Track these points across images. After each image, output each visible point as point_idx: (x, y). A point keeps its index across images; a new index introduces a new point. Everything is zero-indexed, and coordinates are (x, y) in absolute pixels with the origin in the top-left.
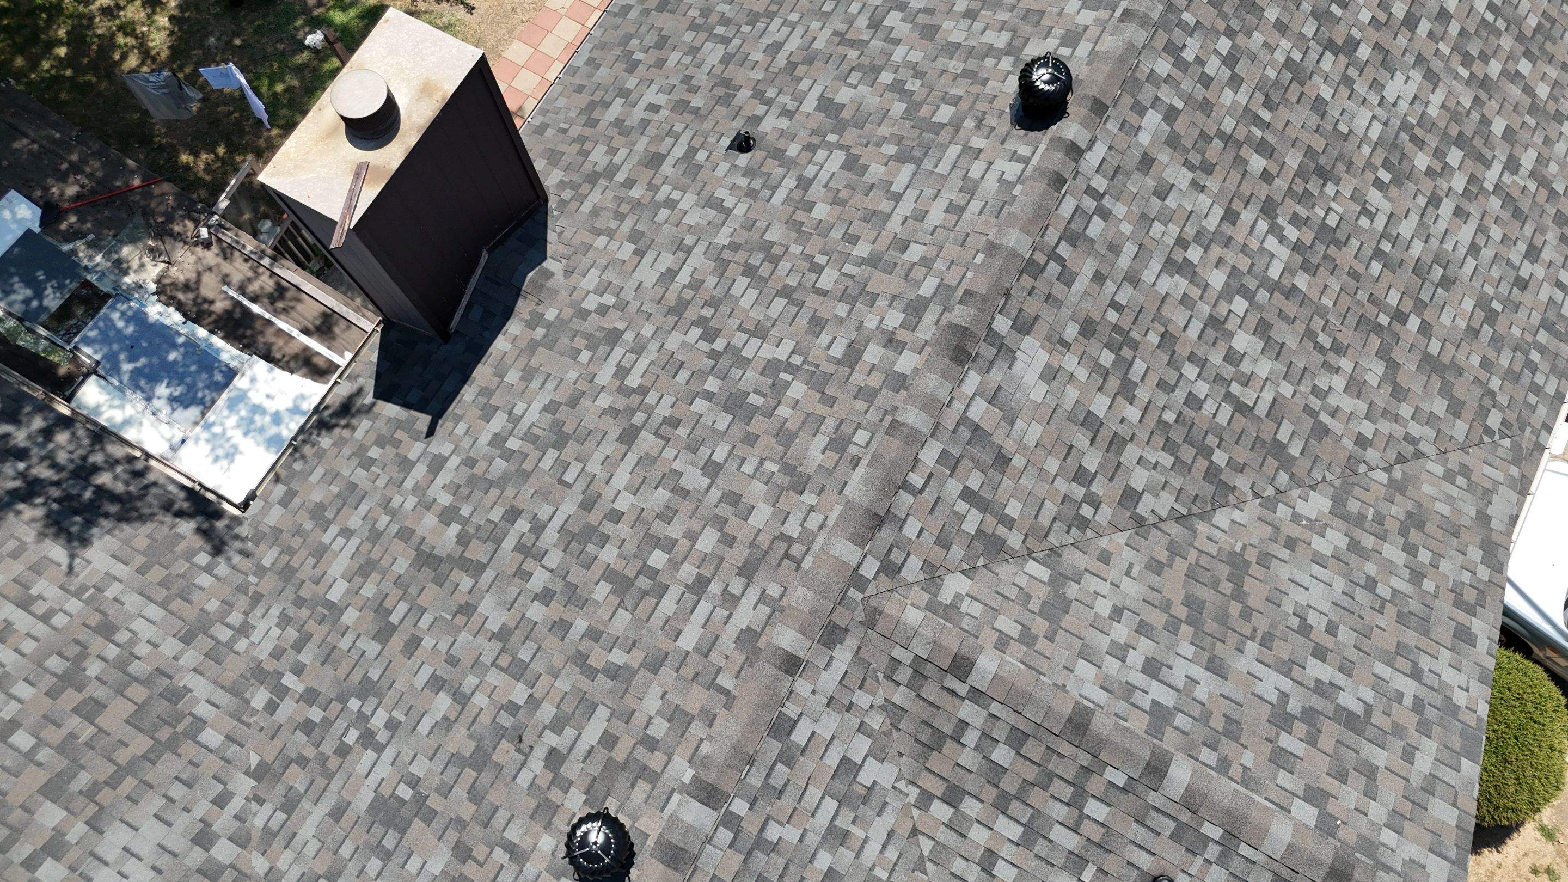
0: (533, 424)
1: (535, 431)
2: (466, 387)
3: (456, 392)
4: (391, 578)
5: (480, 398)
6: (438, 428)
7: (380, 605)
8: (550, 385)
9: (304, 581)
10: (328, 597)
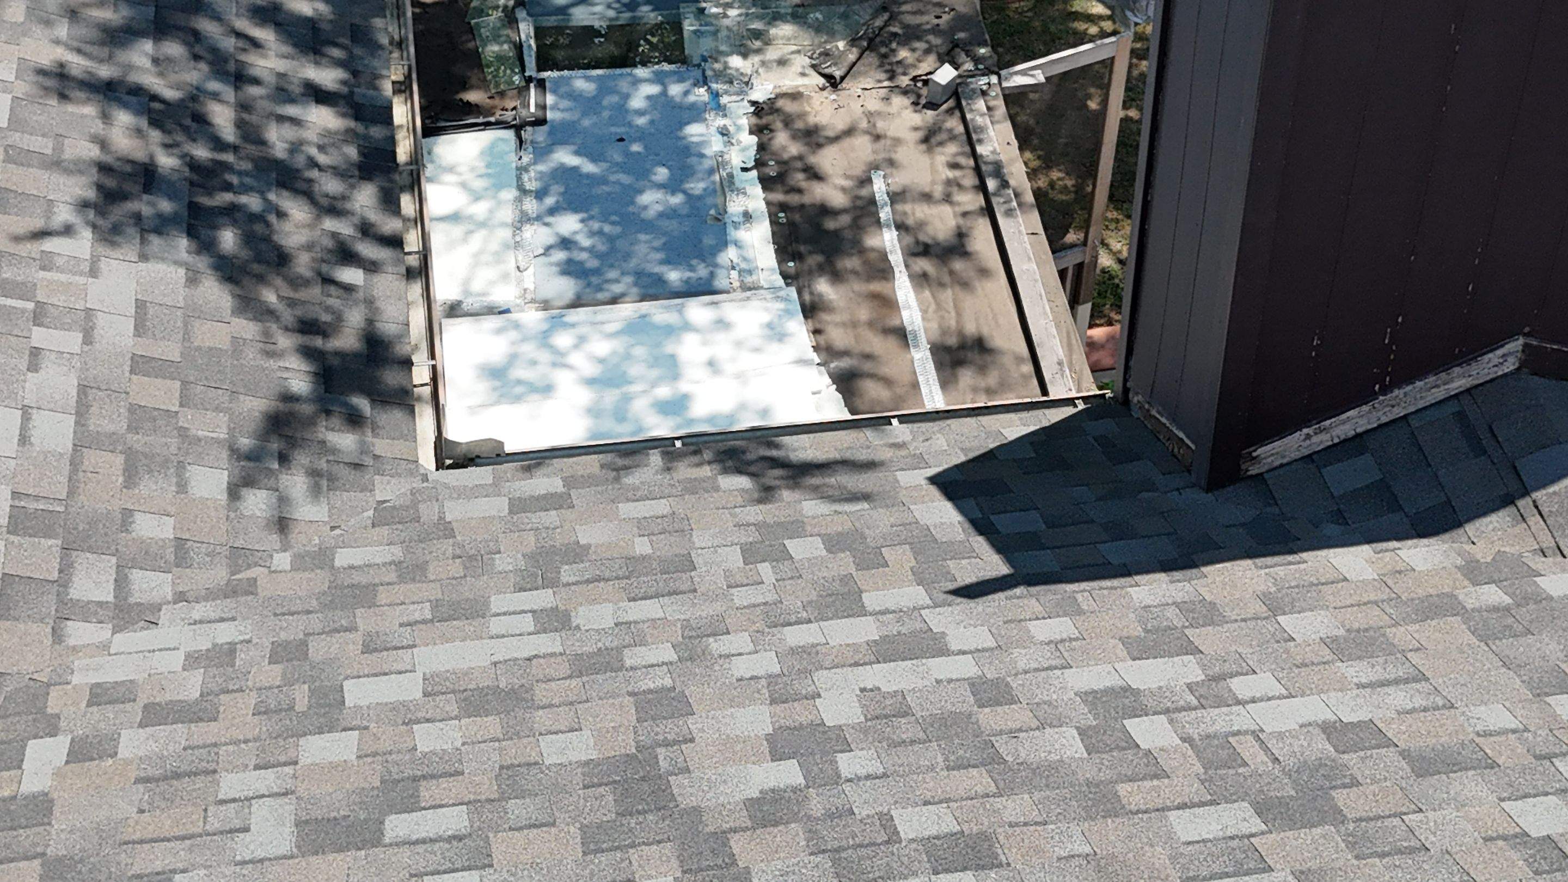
0: (1256, 735)
1: (1248, 749)
2: (1162, 576)
3: (1125, 571)
4: (515, 752)
5: (1171, 612)
6: (1001, 595)
7: (415, 779)
8: (1399, 697)
9: (352, 629)
10: (347, 685)
